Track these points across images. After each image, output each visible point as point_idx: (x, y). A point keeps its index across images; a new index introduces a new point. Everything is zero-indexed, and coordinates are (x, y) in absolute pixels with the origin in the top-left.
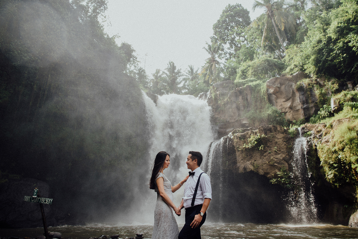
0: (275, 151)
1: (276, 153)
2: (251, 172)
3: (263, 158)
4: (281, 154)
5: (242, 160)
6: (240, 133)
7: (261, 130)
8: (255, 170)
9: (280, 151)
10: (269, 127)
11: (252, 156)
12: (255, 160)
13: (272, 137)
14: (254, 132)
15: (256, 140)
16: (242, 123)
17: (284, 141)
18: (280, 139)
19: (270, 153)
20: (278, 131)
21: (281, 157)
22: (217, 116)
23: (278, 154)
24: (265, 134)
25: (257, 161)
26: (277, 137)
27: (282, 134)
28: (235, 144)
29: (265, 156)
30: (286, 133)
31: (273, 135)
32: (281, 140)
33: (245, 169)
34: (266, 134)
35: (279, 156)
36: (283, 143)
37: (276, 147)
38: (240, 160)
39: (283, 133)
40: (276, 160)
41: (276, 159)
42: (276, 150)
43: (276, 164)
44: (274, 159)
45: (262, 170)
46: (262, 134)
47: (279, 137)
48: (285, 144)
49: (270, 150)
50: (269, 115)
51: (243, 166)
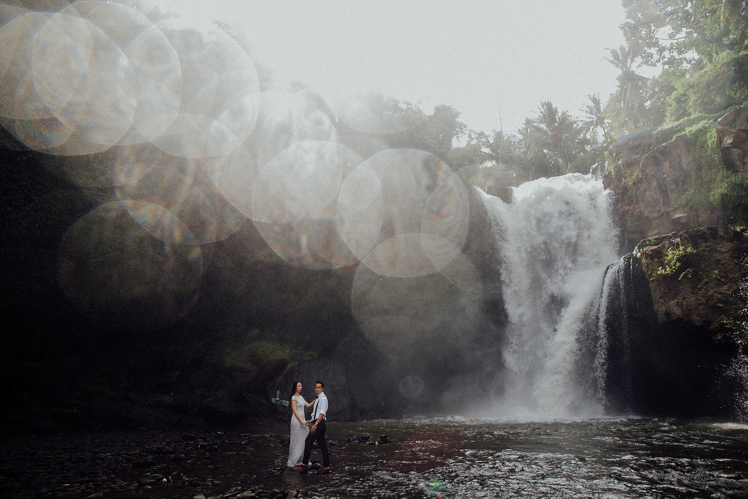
0: (716, 279)
1: (719, 283)
2: (680, 320)
3: (697, 293)
4: (729, 284)
5: (661, 298)
6: (653, 245)
7: (686, 238)
8: (685, 318)
9: (727, 277)
10: (700, 232)
11: (679, 290)
12: (685, 298)
13: (708, 251)
14: (675, 244)
15: (678, 260)
16: (672, 218)
17: (734, 258)
18: (726, 252)
19: (706, 283)
20: (721, 237)
21: (728, 290)
22: (627, 208)
23: (724, 285)
24: (693, 246)
25: (687, 299)
26: (719, 249)
27: (729, 243)
28: (644, 269)
29: (700, 289)
30: (739, 240)
31: (709, 246)
32: (727, 256)
33: (668, 314)
34: (695, 246)
35: (725, 287)
36: (733, 261)
37: (717, 272)
38: (657, 298)
39: (731, 240)
40: (719, 296)
41: (720, 293)
42: (718, 277)
43: (720, 305)
44: (716, 294)
45: (698, 316)
46: (688, 247)
47: (723, 250)
48: (735, 263)
49: (707, 278)
50: (724, 196)
51: (663, 308)
